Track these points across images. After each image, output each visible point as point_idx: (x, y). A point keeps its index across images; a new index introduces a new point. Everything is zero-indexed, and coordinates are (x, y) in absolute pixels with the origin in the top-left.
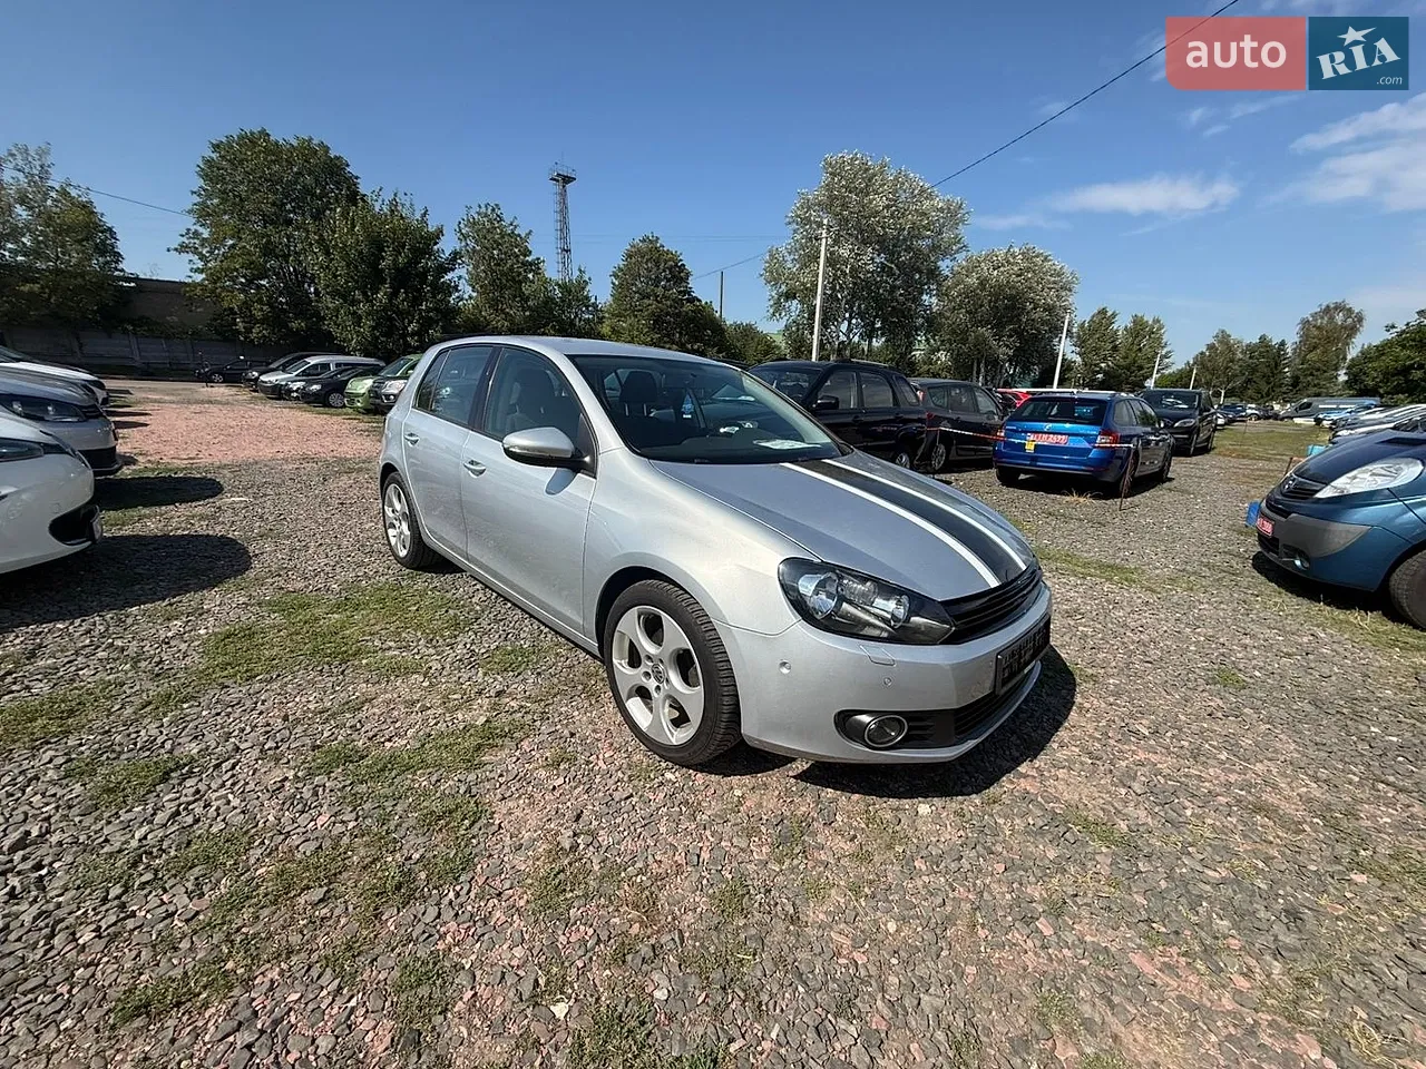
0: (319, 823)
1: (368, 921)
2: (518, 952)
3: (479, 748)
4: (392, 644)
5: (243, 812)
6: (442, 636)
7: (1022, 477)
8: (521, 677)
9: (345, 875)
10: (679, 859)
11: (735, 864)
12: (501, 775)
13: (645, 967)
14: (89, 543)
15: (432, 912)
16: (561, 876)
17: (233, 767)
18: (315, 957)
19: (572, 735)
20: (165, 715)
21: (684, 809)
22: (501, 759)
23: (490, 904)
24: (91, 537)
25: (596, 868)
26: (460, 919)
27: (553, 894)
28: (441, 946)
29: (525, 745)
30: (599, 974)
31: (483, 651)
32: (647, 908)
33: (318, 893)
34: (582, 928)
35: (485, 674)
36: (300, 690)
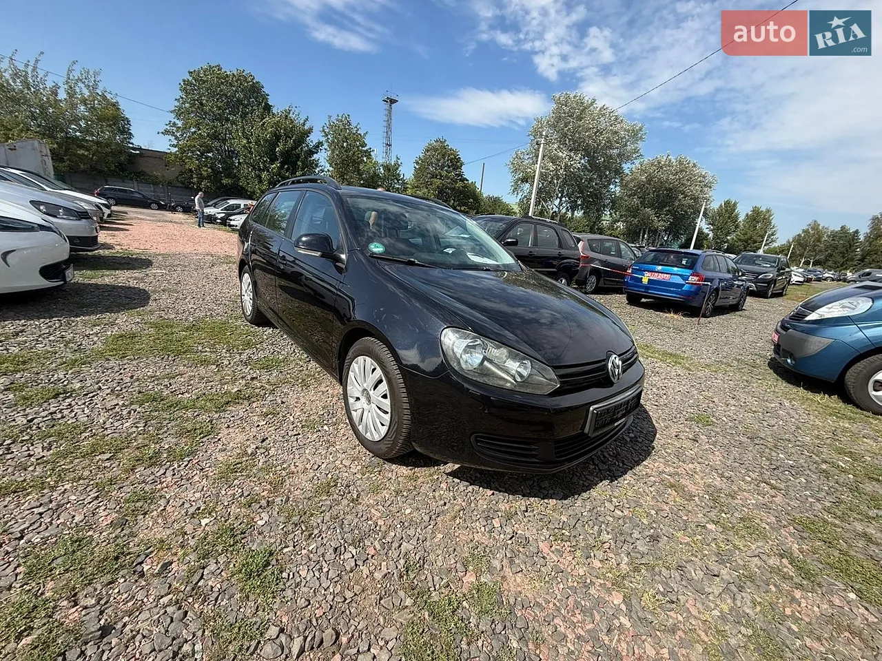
0: (125, 426)
1: (126, 471)
2: (198, 495)
3: (228, 403)
4: (208, 350)
5: (88, 416)
6: (238, 349)
7: (643, 300)
8: (270, 373)
9: (126, 450)
10: (308, 466)
11: (337, 472)
12: (233, 417)
13: (260, 510)
14: (62, 282)
15: (162, 471)
16: (239, 466)
17: (94, 396)
18: (92, 482)
19: (283, 403)
20: (71, 369)
21: (324, 444)
22: (239, 410)
23: (195, 473)
24: (64, 279)
25: (260, 464)
26: (175, 477)
27: (230, 472)
28: (159, 486)
29: (254, 405)
30: (234, 510)
31: (256, 358)
32: (276, 486)
33: (108, 456)
34: (237, 489)
35: (251, 369)
36: (147, 366)
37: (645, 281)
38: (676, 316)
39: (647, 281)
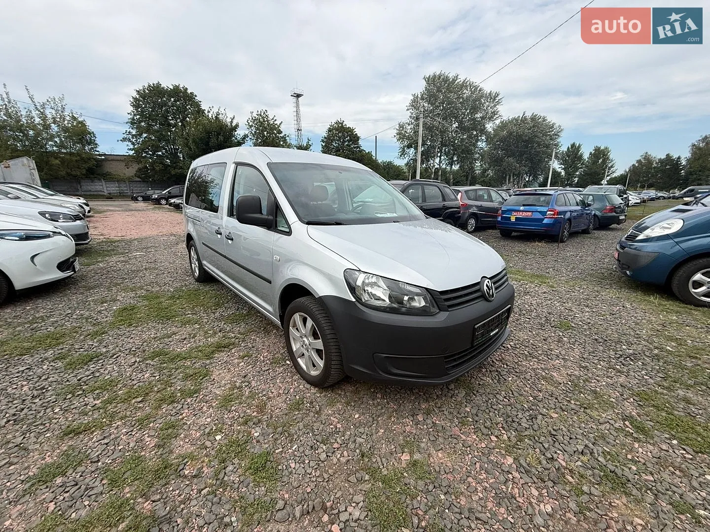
0: (145, 376)
1: (156, 408)
2: (209, 420)
3: (213, 352)
4: (190, 312)
5: (118, 372)
6: (211, 309)
8: (239, 325)
9: (151, 394)
10: (281, 392)
11: (302, 393)
12: (220, 361)
13: (253, 426)
14: (73, 272)
15: (180, 406)
16: (232, 396)
17: (117, 357)
18: (134, 419)
19: (253, 347)
20: (95, 338)
21: (289, 374)
22: (223, 356)
23: (203, 405)
24: (74, 270)
25: (247, 393)
26: (190, 409)
27: (226, 402)
28: (181, 417)
29: (233, 351)
30: (236, 427)
31: (226, 315)
32: (261, 409)
33: (140, 399)
34: (235, 413)
35: (224, 324)
36: (149, 329)
37: (513, 219)
38: (540, 244)
39: (514, 219)
